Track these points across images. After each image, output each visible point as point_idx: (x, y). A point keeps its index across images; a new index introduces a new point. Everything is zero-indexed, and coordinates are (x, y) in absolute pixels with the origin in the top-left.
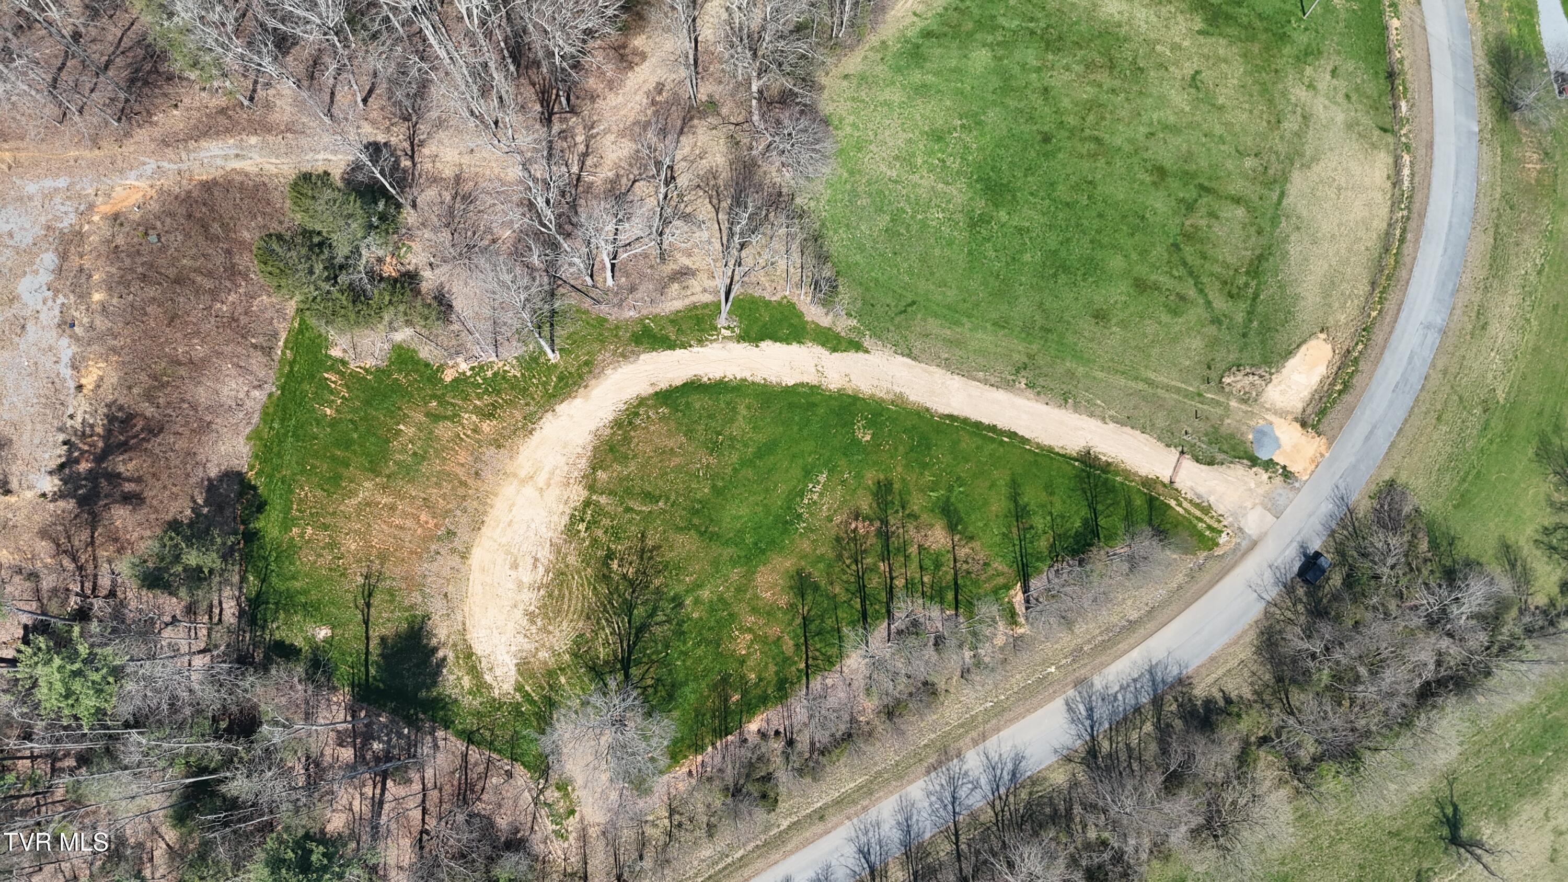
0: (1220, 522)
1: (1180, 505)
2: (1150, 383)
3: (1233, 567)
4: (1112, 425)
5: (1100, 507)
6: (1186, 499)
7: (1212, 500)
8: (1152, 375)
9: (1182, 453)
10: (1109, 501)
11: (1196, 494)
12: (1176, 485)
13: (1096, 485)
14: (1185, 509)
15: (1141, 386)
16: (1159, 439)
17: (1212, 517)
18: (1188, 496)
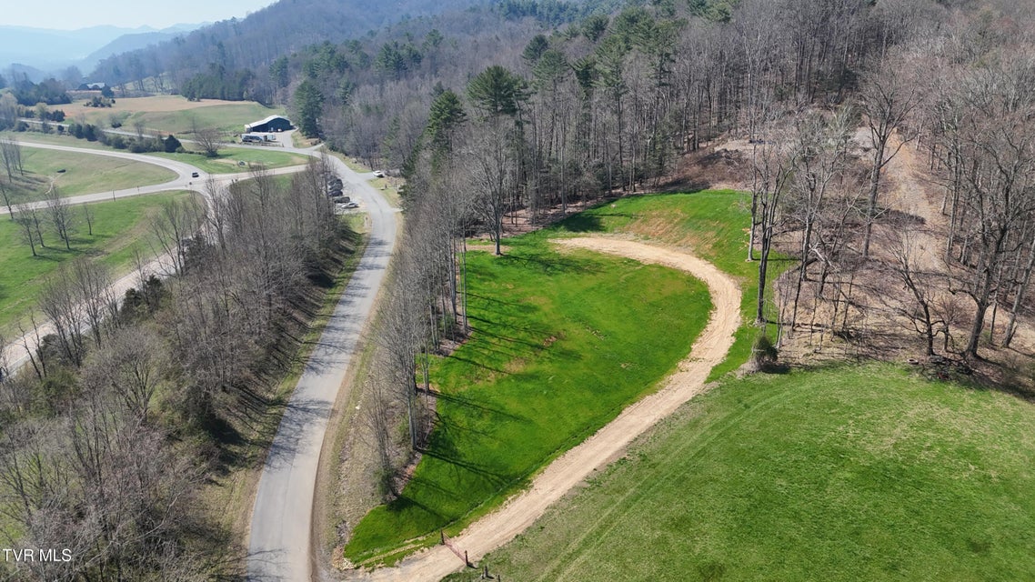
0: (366, 566)
1: (415, 542)
2: (571, 557)
3: (313, 551)
4: (542, 512)
5: (463, 470)
6: (417, 549)
7: (397, 572)
8: (581, 559)
9: (469, 565)
10: (463, 482)
11: (415, 560)
12: (438, 547)
13: (487, 477)
14: (407, 544)
15: (574, 546)
16: (500, 549)
17: (378, 562)
18: (418, 553)
